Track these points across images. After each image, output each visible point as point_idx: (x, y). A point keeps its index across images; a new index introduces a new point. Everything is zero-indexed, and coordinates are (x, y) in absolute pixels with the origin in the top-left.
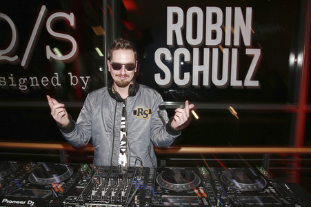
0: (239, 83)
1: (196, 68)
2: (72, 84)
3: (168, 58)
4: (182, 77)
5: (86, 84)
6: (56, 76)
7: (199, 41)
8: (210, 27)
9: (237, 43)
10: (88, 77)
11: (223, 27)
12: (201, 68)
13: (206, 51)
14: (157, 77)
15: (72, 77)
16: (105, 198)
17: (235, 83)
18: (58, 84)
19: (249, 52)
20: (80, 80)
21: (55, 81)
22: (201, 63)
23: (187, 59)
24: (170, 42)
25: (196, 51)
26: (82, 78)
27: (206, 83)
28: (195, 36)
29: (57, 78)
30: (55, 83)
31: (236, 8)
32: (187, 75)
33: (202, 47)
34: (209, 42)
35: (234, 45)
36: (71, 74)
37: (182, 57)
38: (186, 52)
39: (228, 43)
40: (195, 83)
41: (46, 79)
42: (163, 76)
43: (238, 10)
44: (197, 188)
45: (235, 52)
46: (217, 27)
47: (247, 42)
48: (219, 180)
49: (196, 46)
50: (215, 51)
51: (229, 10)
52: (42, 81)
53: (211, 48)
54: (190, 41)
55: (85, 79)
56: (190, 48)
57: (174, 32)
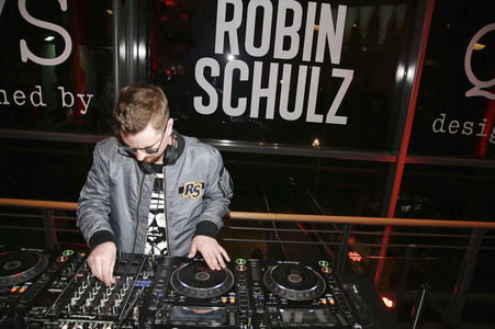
0: (319, 119)
1: (257, 92)
2: (64, 104)
3: (215, 73)
4: (234, 104)
5: (86, 106)
6: (38, 90)
7: (263, 51)
8: (282, 31)
9: (320, 58)
10: (90, 96)
11: (302, 32)
13: (274, 67)
14: (198, 101)
15: (64, 94)
16: (90, 310)
17: (313, 117)
18: (41, 103)
19: (336, 73)
20: (77, 99)
21: (37, 99)
22: (265, 84)
23: (244, 77)
24: (219, 49)
25: (258, 66)
26: (81, 96)
27: (270, 115)
28: (257, 43)
29: (40, 94)
30: (37, 101)
31: (323, 5)
32: (242, 102)
33: (268, 59)
34: (279, 53)
35: (317, 61)
36: (62, 88)
37: (237, 73)
39: (307, 57)
40: (254, 113)
41: (21, 95)
42: (206, 102)
43: (326, 8)
44: (227, 295)
45: (316, 71)
46: (293, 31)
47: (336, 59)
48: (260, 282)
49: (258, 59)
50: (288, 68)
51: (312, 6)
52: (15, 97)
53: (281, 62)
54: (251, 50)
55: (86, 99)
56: (250, 61)
57: (227, 34)
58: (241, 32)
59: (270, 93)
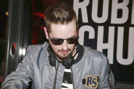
1: (101, 46)
7: (104, 19)
8: (116, 6)
12: (105, 46)
13: (112, 29)
22: (106, 40)
23: (92, 36)
25: (101, 29)
28: (100, 15)
33: (107, 25)
34: (115, 20)
37: (87, 34)
38: (91, 30)
49: (101, 24)
50: (121, 30)
53: (116, 26)
54: (96, 19)
56: (95, 26)
57: (80, 10)
58: (89, 9)
59: (110, 46)
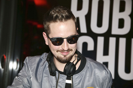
7: (104, 29)
8: (117, 15)
12: (105, 59)
13: (112, 41)
22: (106, 52)
23: (91, 48)
25: (101, 40)
33: (107, 35)
34: (116, 31)
38: (89, 40)
49: (101, 35)
53: (118, 37)
56: (95, 36)
57: (78, 19)
